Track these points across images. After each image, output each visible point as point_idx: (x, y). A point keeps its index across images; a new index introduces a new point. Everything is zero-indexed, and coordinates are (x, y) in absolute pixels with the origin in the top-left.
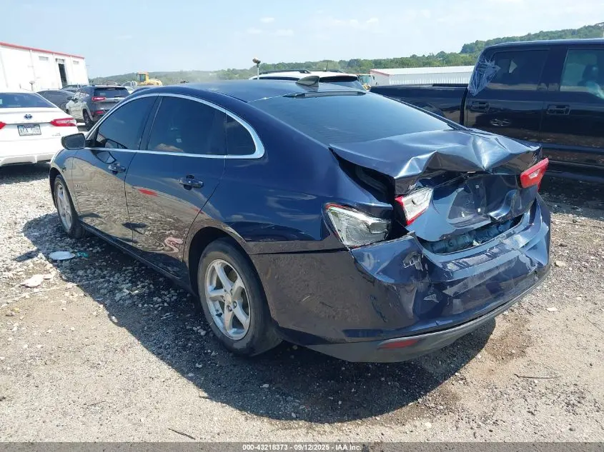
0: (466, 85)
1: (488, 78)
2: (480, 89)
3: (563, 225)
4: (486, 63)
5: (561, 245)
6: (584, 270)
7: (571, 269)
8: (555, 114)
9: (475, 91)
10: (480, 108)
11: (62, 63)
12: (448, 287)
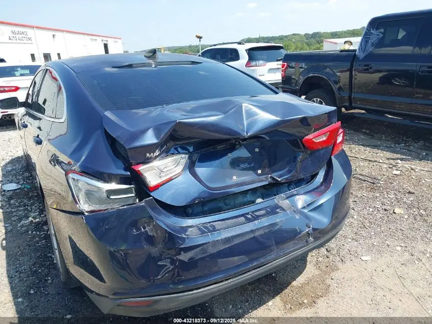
0: (355, 51)
1: (373, 45)
2: (366, 53)
3: (422, 172)
4: (372, 31)
5: (410, 193)
6: (418, 218)
7: (406, 217)
8: (426, 74)
9: (361, 55)
10: (365, 70)
11: (104, 44)
12: (182, 252)
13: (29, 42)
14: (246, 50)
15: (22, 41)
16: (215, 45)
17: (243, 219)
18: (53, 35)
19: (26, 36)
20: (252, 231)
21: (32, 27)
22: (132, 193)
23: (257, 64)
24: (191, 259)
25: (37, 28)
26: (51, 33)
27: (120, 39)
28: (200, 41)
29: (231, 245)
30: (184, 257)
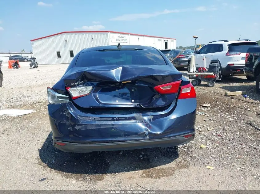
11: (166, 42)
12: (76, 126)
13: (126, 41)
14: (228, 45)
15: (122, 41)
16: (212, 42)
17: (111, 119)
18: (138, 38)
19: (125, 39)
20: (112, 125)
21: (128, 34)
22: (68, 99)
23: (234, 54)
24: (80, 129)
25: (131, 34)
26: (137, 37)
27: (175, 39)
28: (196, 40)
29: (99, 128)
30: (77, 128)
